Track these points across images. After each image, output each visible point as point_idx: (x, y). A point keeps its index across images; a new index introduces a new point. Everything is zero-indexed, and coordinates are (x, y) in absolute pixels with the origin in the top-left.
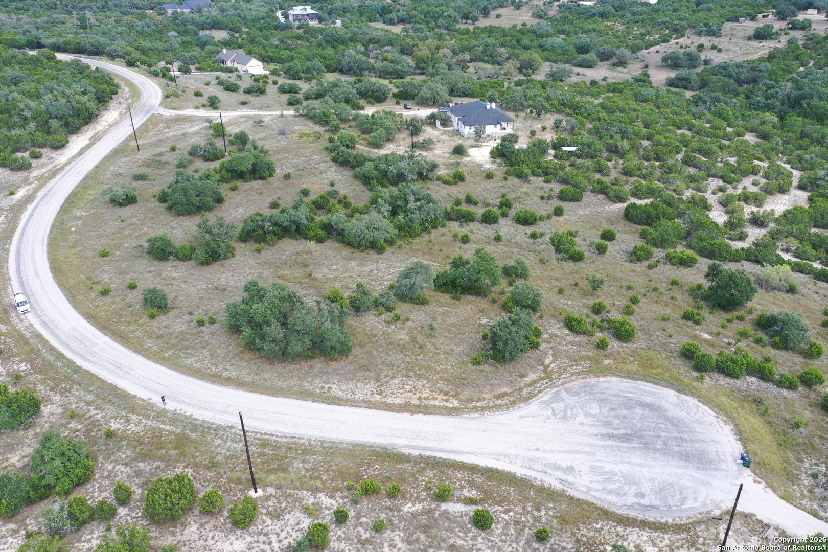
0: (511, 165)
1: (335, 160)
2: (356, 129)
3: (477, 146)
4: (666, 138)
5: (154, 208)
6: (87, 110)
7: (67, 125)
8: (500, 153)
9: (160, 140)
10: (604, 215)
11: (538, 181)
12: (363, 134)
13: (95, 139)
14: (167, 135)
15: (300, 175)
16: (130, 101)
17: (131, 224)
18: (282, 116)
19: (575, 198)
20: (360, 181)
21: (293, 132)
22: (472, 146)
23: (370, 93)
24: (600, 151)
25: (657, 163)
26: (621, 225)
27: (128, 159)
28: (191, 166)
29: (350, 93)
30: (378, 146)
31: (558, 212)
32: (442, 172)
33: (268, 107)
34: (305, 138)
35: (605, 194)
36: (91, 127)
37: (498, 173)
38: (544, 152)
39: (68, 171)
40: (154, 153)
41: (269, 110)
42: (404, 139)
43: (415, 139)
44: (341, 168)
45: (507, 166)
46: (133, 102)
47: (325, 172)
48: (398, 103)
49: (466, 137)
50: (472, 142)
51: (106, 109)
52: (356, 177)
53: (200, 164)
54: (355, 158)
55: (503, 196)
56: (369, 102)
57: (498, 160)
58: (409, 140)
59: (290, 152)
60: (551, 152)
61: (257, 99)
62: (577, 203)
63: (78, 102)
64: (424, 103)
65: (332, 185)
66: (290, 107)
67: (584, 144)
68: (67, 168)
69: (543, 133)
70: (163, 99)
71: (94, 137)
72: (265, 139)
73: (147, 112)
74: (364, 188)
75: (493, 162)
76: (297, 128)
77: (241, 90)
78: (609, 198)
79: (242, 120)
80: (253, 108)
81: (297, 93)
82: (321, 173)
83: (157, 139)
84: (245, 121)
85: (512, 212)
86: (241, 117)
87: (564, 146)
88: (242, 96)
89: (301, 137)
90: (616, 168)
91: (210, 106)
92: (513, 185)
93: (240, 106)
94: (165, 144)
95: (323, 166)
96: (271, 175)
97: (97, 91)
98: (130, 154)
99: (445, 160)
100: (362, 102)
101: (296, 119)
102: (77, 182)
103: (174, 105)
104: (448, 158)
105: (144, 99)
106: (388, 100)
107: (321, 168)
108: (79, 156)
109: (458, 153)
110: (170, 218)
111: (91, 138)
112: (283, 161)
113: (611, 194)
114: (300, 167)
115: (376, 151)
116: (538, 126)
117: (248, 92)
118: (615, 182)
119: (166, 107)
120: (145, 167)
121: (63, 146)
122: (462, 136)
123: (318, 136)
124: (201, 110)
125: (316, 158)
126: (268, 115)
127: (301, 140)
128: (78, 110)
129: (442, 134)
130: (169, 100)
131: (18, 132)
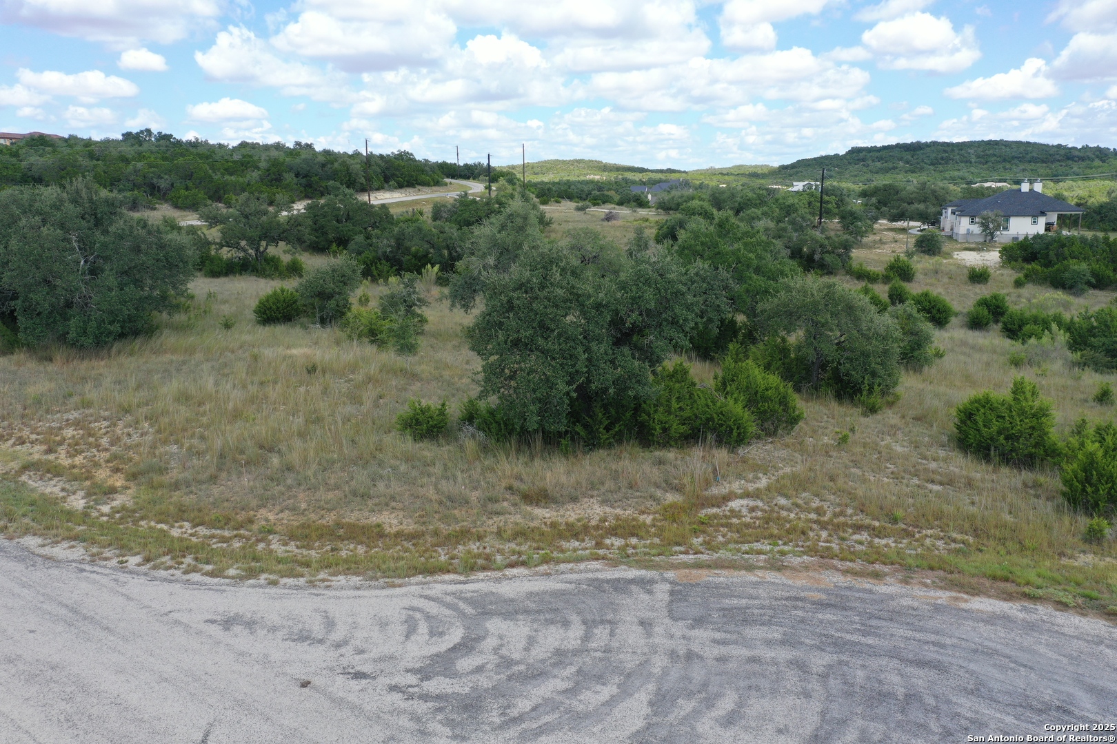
3: (978, 250)
22: (966, 249)
34: (638, 222)
50: (970, 246)
72: (573, 222)
75: (1005, 267)
89: (632, 222)
122: (954, 241)
127: (629, 224)
131: (233, 178)
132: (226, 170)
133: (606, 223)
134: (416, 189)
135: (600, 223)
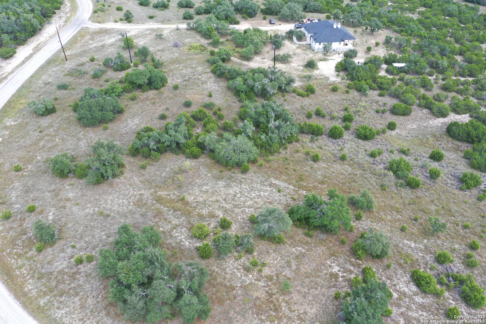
0: (352, 79)
1: (213, 72)
2: (232, 42)
3: (325, 60)
4: (476, 55)
5: (68, 118)
6: (32, 25)
7: (16, 38)
8: (342, 67)
9: (84, 51)
10: (429, 129)
11: (373, 94)
12: (237, 47)
13: (37, 49)
14: (90, 46)
15: (186, 85)
16: (68, 15)
17: (47, 135)
18: (178, 29)
19: (406, 113)
20: (232, 92)
21: (184, 45)
22: (321, 60)
23: (244, 9)
24: (425, 67)
25: (470, 79)
26: (445, 141)
27: (58, 68)
28: (103, 76)
29: (229, 10)
30: (248, 59)
31: (391, 126)
32: (297, 84)
33: (168, 21)
34: (193, 51)
35: (430, 109)
36: (35, 39)
37: (341, 86)
38: (378, 67)
39: (10, 80)
40: (78, 63)
41: (169, 24)
42: (268, 52)
43: (277, 53)
44: (218, 79)
45: (348, 79)
46: (71, 16)
47: (206, 82)
48: (265, 19)
49: (316, 51)
50: (320, 55)
51: (49, 23)
52: (229, 88)
53: (111, 74)
54: (229, 72)
55: (346, 109)
56: (243, 17)
57: (341, 74)
58: (272, 53)
59: (181, 63)
60: (384, 66)
61: (162, 12)
62: (406, 117)
63: (25, 19)
64: (285, 19)
65: (210, 96)
66: (185, 21)
67: (412, 61)
68: (10, 77)
69: (376, 48)
70: (92, 14)
71: (36, 47)
72: (163, 50)
73: (79, 26)
74: (235, 99)
75: (338, 75)
76: (187, 40)
77: (151, 5)
78: (433, 113)
79: (148, 32)
80: (158, 22)
81: (191, 7)
82: (202, 83)
83: (82, 50)
84: (150, 34)
85: (353, 126)
86: (147, 30)
87: (395, 62)
88: (151, 10)
89: (190, 49)
90: (436, 83)
91: (126, 19)
92: (353, 98)
93: (148, 20)
94: (87, 55)
95: (204, 77)
96: (163, 86)
97: (42, 9)
98: (60, 64)
99: (299, 73)
100: (238, 17)
101: (188, 32)
102: (14, 91)
103: (99, 19)
104: (302, 71)
105: (79, 13)
106: (257, 15)
107: (203, 79)
108: (21, 66)
109: (310, 66)
110: (79, 129)
111: (34, 48)
112: (175, 72)
113: (435, 110)
114: (187, 78)
115: (246, 63)
116: (372, 41)
117: (156, 7)
118: (438, 98)
119: (93, 21)
120: (69, 77)
121: (11, 56)
122: (313, 50)
123: (203, 49)
124: (119, 23)
125: (200, 69)
126: (167, 28)
127: (189, 52)
128: (25, 26)
129: (298, 48)
130: (96, 14)
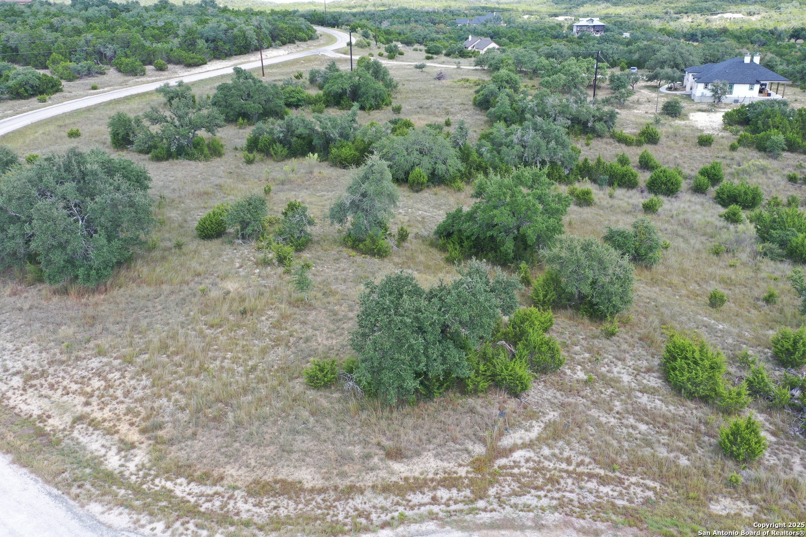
0: (754, 131)
1: (475, 103)
6: (246, 38)
7: (216, 49)
8: (741, 117)
21: (453, 79)
22: (699, 111)
32: (627, 131)
40: (276, 79)
41: (450, 65)
44: (478, 112)
45: (745, 133)
47: (454, 114)
50: (703, 107)
57: (734, 127)
63: (240, 30)
65: (447, 124)
71: (238, 63)
76: (464, 77)
83: (294, 70)
89: (457, 82)
91: (388, 56)
99: (642, 120)
109: (669, 113)
111: (235, 64)
114: (425, 106)
117: (448, 54)
122: (692, 100)
123: (478, 83)
128: (236, 38)
131: (159, 45)
132: (153, 36)
133: (437, 82)
134: (295, 45)
135: (433, 82)
